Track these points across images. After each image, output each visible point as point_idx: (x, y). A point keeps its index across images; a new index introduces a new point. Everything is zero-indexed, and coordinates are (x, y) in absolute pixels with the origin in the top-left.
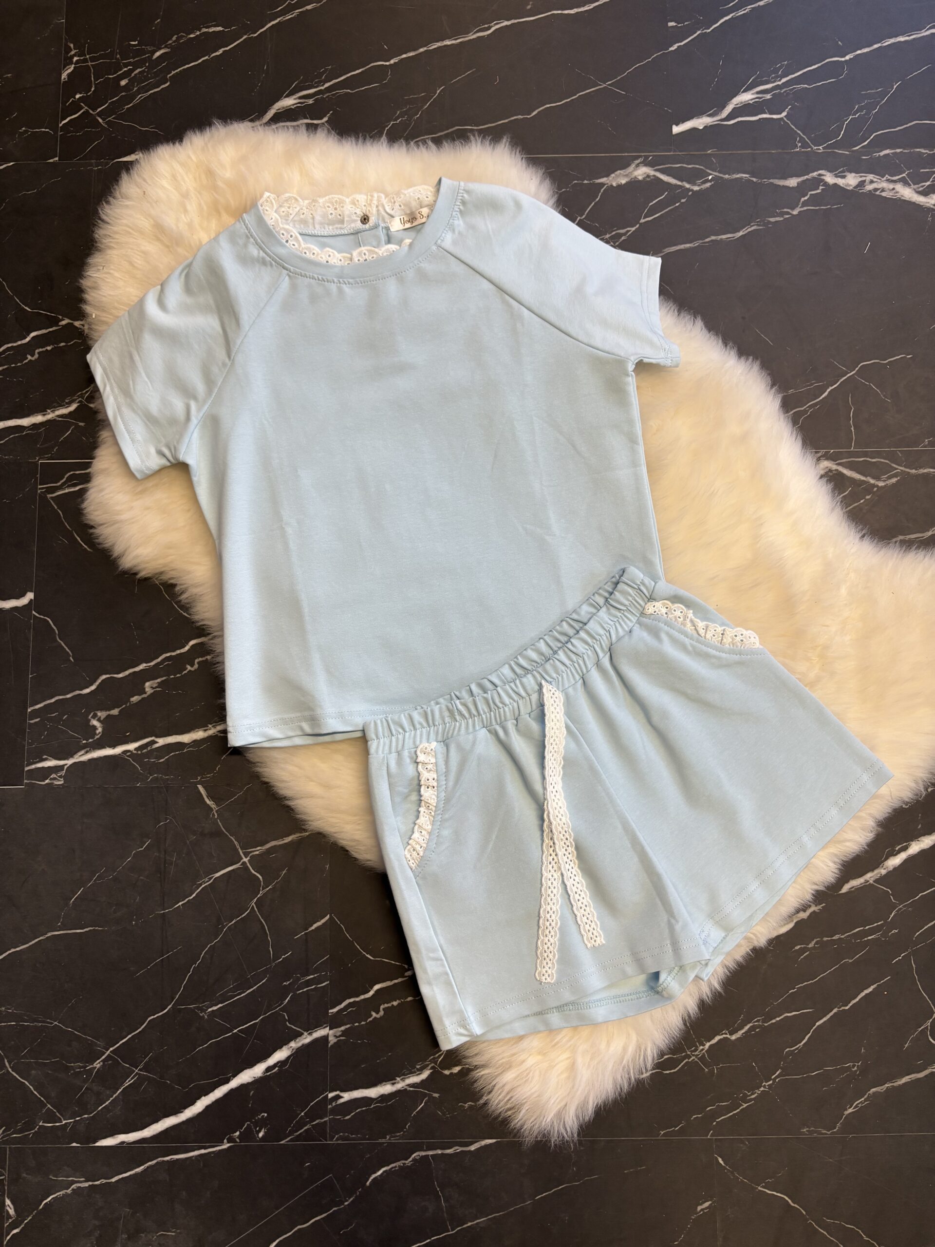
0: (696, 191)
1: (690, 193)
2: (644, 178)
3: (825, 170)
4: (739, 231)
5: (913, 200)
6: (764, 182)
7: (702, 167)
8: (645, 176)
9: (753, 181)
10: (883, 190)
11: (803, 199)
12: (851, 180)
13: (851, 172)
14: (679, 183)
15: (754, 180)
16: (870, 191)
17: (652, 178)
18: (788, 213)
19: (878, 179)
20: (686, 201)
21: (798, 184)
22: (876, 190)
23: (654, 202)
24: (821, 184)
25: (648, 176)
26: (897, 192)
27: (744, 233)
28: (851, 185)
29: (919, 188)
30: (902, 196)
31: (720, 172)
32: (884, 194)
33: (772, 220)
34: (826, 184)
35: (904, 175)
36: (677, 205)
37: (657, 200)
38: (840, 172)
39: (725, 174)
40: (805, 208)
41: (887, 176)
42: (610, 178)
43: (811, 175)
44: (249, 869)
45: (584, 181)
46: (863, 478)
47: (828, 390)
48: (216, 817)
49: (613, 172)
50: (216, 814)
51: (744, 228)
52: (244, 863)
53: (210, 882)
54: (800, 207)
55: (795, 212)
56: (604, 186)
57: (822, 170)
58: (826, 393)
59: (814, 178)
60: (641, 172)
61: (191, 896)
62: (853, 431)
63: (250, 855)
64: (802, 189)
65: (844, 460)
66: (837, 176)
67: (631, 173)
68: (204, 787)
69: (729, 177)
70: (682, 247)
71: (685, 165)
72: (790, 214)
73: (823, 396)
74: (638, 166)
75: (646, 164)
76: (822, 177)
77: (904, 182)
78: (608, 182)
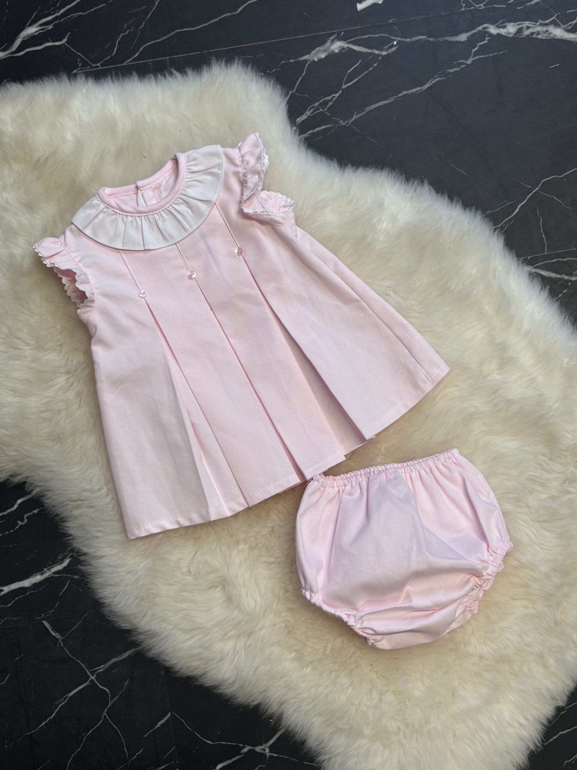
0: (385, 55)
1: (380, 58)
2: (340, 51)
3: (488, 23)
4: (425, 84)
5: (564, 38)
6: (440, 40)
7: (386, 35)
8: (340, 48)
9: (430, 41)
10: (538, 33)
11: (474, 50)
12: (511, 29)
13: (510, 22)
14: (370, 51)
15: (431, 39)
16: (528, 36)
17: (346, 49)
18: (463, 63)
19: (532, 24)
20: (378, 64)
21: (468, 38)
22: (532, 34)
23: (351, 69)
24: (487, 35)
25: (343, 49)
26: (550, 33)
27: (430, 85)
28: (511, 33)
29: (567, 27)
30: (555, 36)
31: (402, 37)
32: (539, 37)
33: (451, 71)
34: (491, 35)
35: (554, 18)
36: (371, 69)
37: (353, 68)
38: (501, 23)
39: (406, 38)
40: (477, 58)
41: (540, 21)
42: (312, 55)
43: (477, 29)
44: (97, 685)
45: (290, 60)
46: (558, 276)
47: (519, 207)
48: (62, 645)
49: (313, 49)
50: (62, 643)
51: (429, 81)
52: (92, 680)
53: (65, 702)
54: (473, 57)
55: (469, 62)
56: (307, 63)
57: (486, 23)
58: (517, 210)
59: (480, 31)
60: (337, 46)
61: (51, 716)
62: (544, 237)
63: (96, 673)
64: (472, 42)
65: (541, 264)
66: (498, 27)
67: (328, 48)
68: (47, 622)
69: (410, 40)
70: (381, 104)
71: (372, 36)
72: (465, 64)
73: (515, 212)
74: (333, 41)
75: (339, 40)
76: (487, 30)
77: (556, 24)
78: (310, 58)
